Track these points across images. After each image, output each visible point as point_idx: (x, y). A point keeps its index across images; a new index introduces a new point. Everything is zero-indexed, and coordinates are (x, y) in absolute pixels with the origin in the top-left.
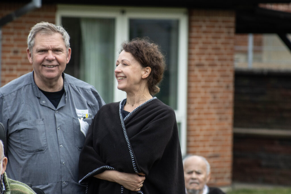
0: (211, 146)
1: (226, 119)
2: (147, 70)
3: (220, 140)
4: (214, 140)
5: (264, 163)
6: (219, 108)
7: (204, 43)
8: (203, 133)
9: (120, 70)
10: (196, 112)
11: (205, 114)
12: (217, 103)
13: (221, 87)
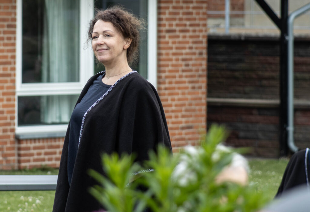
0: (183, 116)
1: (200, 88)
2: (128, 40)
3: (194, 110)
4: (187, 110)
5: (242, 134)
6: (191, 76)
7: (174, 8)
8: (174, 103)
9: (103, 42)
10: (167, 80)
11: (177, 83)
12: (191, 71)
13: (194, 54)
